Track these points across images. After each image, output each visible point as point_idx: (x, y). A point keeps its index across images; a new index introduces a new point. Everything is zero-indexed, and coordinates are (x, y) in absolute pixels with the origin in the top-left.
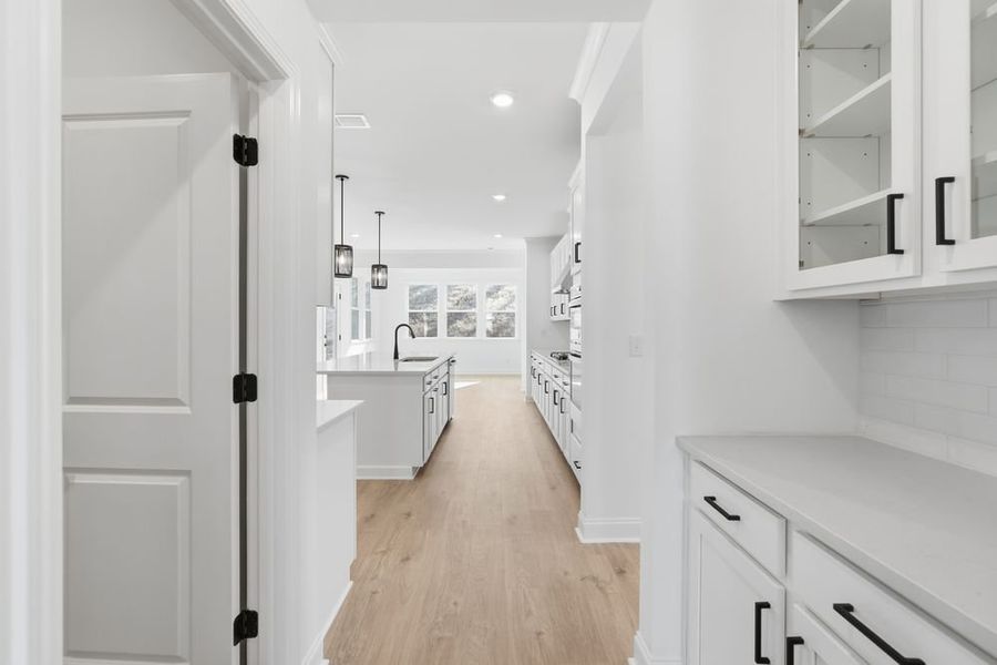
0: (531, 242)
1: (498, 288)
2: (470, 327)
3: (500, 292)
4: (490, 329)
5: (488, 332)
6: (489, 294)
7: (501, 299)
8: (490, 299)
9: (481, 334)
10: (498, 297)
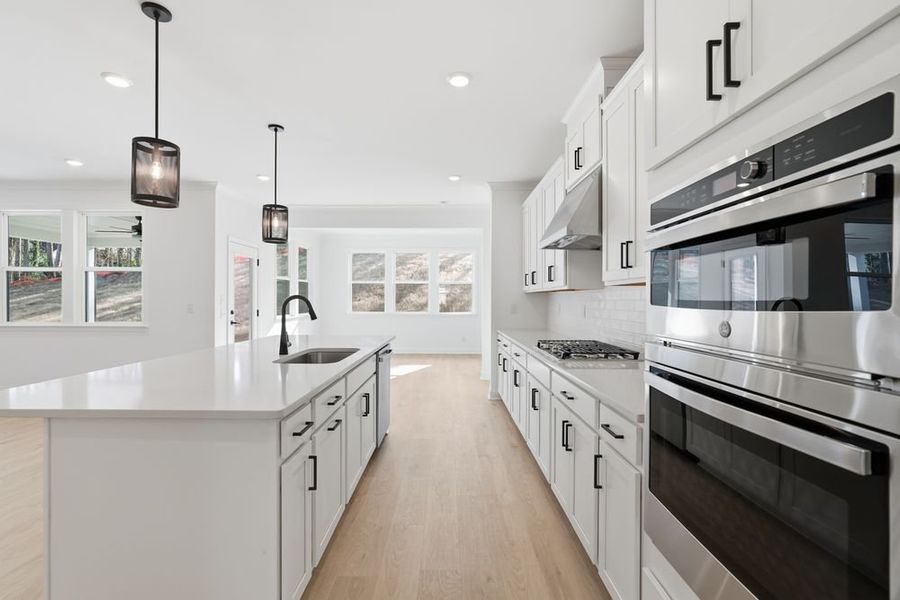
0: (498, 188)
1: (453, 261)
2: (423, 300)
3: (453, 267)
4: (444, 303)
5: (441, 305)
6: (442, 268)
7: (454, 272)
8: (443, 273)
9: (433, 308)
10: (451, 271)
